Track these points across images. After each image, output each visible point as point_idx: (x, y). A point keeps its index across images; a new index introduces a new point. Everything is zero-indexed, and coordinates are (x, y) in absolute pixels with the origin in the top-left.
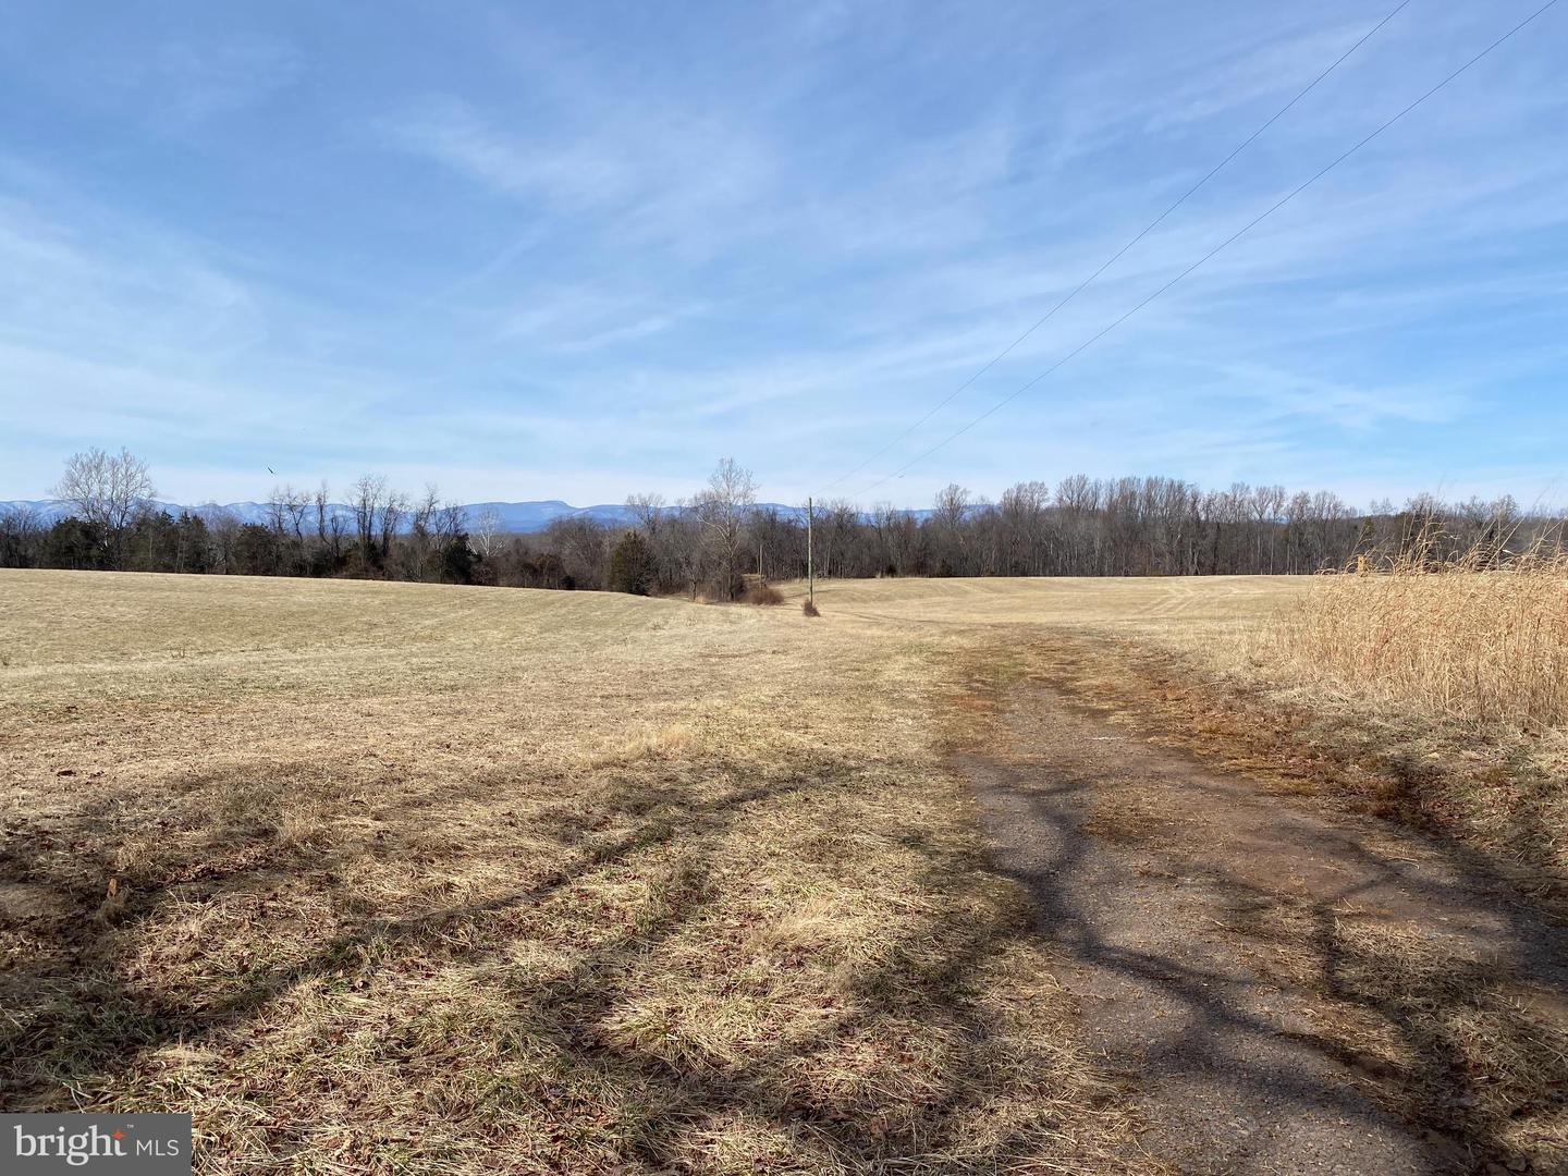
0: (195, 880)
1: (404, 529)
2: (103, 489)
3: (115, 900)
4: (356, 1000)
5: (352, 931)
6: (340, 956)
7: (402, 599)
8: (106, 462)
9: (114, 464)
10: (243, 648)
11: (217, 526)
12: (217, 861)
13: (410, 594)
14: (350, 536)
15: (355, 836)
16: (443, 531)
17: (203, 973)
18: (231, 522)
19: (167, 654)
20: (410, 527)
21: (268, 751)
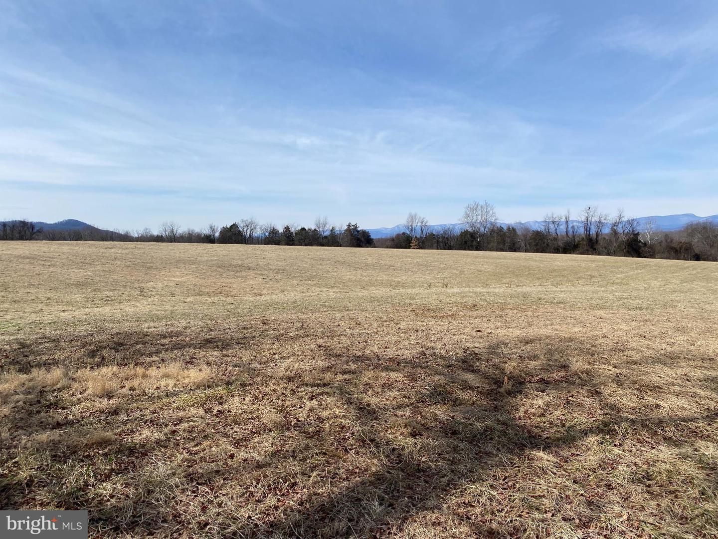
0: (537, 382)
1: (606, 231)
2: (477, 218)
3: (507, 385)
4: (617, 451)
5: (611, 418)
6: (607, 429)
7: (606, 264)
8: (479, 207)
9: (482, 207)
10: (534, 285)
11: (522, 232)
12: (545, 376)
13: (609, 262)
14: (580, 235)
15: (605, 374)
16: (627, 231)
17: (547, 423)
18: (527, 230)
19: (504, 286)
20: (610, 230)
21: (557, 330)
